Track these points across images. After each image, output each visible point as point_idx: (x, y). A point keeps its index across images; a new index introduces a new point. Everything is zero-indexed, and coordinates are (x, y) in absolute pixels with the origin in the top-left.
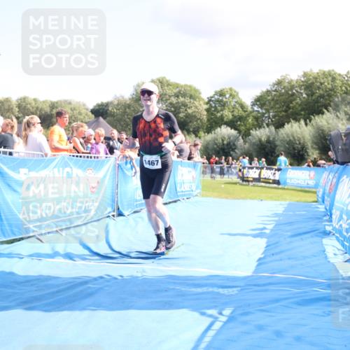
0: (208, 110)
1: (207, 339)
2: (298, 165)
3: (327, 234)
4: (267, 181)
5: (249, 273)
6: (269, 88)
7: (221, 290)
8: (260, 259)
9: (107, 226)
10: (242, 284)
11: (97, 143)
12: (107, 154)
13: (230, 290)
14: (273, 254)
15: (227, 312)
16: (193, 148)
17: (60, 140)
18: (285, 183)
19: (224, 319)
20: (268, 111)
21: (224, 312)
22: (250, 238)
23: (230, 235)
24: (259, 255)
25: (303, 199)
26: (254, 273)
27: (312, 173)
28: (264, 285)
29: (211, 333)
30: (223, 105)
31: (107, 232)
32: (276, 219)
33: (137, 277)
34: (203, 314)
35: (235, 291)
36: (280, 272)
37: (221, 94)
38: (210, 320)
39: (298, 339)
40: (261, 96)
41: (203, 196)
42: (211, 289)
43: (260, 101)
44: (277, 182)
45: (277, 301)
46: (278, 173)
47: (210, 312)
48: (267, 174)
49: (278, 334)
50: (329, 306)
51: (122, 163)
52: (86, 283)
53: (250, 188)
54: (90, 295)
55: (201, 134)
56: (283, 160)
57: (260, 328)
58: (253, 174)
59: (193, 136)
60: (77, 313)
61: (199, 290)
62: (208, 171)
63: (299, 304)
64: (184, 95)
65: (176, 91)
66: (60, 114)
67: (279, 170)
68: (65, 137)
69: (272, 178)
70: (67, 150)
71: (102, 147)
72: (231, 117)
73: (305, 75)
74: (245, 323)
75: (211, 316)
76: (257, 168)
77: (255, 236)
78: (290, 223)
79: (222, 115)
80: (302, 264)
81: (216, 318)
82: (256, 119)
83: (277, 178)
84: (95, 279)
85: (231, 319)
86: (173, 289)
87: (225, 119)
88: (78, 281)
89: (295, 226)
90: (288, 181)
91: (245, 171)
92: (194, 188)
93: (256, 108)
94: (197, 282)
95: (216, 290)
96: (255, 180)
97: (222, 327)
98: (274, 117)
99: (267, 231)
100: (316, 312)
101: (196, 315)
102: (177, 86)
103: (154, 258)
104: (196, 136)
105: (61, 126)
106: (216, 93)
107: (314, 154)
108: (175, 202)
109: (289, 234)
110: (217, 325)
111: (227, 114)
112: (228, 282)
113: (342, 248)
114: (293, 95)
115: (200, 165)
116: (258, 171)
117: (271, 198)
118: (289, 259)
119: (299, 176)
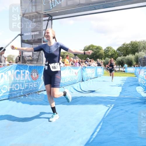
0: (104, 53)
1: (108, 112)
2: (130, 67)
3: (139, 85)
4: (121, 71)
5: (118, 96)
6: (121, 46)
7: (111, 100)
8: (121, 92)
9: (80, 84)
10: (116, 99)
11: (76, 63)
12: (79, 65)
13: (113, 100)
14: (124, 91)
15: (113, 106)
16: (102, 63)
17: (67, 62)
18: (127, 72)
19: (112, 107)
20: (121, 52)
21: (112, 106)
22: (118, 87)
23: (112, 86)
24: (120, 91)
25: (132, 76)
26: (119, 96)
27: (134, 69)
28: (123, 99)
29: (109, 111)
30: (109, 51)
31: (80, 86)
32: (125, 81)
33: (89, 97)
34: (107, 106)
35: (114, 100)
36: (126, 95)
37: (108, 48)
38: (108, 108)
39: (132, 113)
40: (119, 48)
41: (104, 76)
42: (108, 100)
43: (118, 49)
44: (124, 71)
45: (126, 103)
46: (124, 69)
47: (108, 106)
48: (121, 69)
49: (127, 111)
50: (140, 104)
51: (83, 68)
52: (76, 98)
53: (117, 73)
54: (78, 101)
55: (103, 59)
56: (126, 65)
57: (122, 110)
58: (117, 69)
59: (100, 60)
60: (75, 106)
61: (105, 100)
62: (105, 69)
63: (132, 104)
64: (98, 49)
65: (96, 48)
66: (67, 56)
67: (125, 68)
68: (68, 62)
69: (123, 70)
70: (69, 65)
71: (78, 64)
72: (111, 54)
73: (131, 42)
74: (118, 108)
75: (109, 107)
76: (118, 68)
77: (119, 86)
78: (129, 83)
79: (108, 54)
80: (132, 94)
81: (110, 107)
82: (118, 54)
83: (124, 70)
84: (79, 97)
85: (114, 107)
86: (98, 100)
87: (109, 55)
88: (75, 98)
89: (130, 83)
90: (128, 71)
91: (115, 69)
92: (102, 74)
93: (118, 52)
94: (104, 98)
95: (109, 100)
96: (118, 71)
97: (111, 109)
98: (123, 54)
99: (122, 85)
100: (136, 106)
101: (105, 106)
102: (96, 46)
103: (93, 92)
104: (101, 59)
105: (67, 59)
106: (107, 48)
107: (134, 63)
108: (97, 77)
109: (128, 85)
110: (110, 109)
111: (110, 53)
112: (112, 98)
113: (143, 89)
114: (128, 47)
115: (103, 68)
116: (119, 69)
117: (123, 76)
118: (128, 92)
119: (131, 69)
